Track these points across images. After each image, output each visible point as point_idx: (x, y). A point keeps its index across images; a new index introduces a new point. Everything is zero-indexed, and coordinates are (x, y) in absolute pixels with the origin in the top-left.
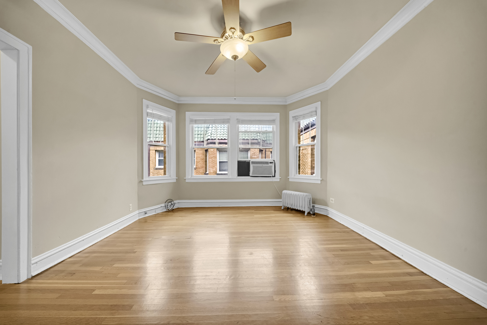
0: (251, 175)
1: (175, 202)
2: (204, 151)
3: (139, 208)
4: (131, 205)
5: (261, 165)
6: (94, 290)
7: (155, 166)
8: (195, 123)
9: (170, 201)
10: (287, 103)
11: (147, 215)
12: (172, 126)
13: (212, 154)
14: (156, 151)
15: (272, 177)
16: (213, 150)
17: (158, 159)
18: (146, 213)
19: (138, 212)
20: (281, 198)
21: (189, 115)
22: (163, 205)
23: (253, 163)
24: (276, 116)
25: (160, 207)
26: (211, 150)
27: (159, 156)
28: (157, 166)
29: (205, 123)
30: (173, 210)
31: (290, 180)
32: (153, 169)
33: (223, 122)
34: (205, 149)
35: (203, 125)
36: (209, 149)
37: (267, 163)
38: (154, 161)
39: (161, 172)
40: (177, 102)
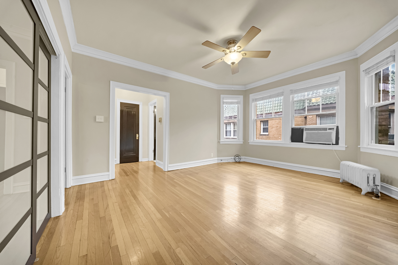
0: (304, 141)
1: (242, 157)
2: (304, 118)
3: (218, 156)
4: (212, 154)
5: (317, 132)
6: (175, 179)
7: (260, 133)
8: (256, 101)
9: (237, 156)
10: (358, 56)
11: (222, 162)
12: (241, 106)
13: (310, 121)
14: (261, 121)
15: (333, 144)
16: (312, 116)
17: (263, 127)
18: (222, 160)
19: (217, 159)
20: (339, 169)
21: (252, 96)
22: (233, 158)
23: (307, 129)
24: (342, 75)
25: (231, 158)
26: (309, 117)
27: (264, 126)
28: (262, 133)
29: (262, 100)
30: (240, 162)
31: (362, 150)
32: (258, 135)
33: (278, 95)
34: (304, 117)
35: (261, 102)
36: (307, 116)
37: (325, 129)
38: (260, 129)
39: (264, 137)
40: (244, 89)
